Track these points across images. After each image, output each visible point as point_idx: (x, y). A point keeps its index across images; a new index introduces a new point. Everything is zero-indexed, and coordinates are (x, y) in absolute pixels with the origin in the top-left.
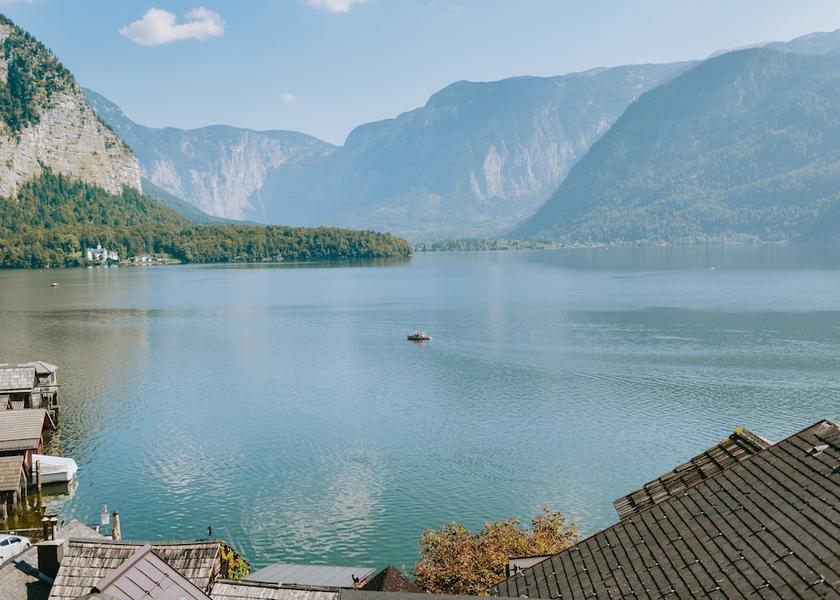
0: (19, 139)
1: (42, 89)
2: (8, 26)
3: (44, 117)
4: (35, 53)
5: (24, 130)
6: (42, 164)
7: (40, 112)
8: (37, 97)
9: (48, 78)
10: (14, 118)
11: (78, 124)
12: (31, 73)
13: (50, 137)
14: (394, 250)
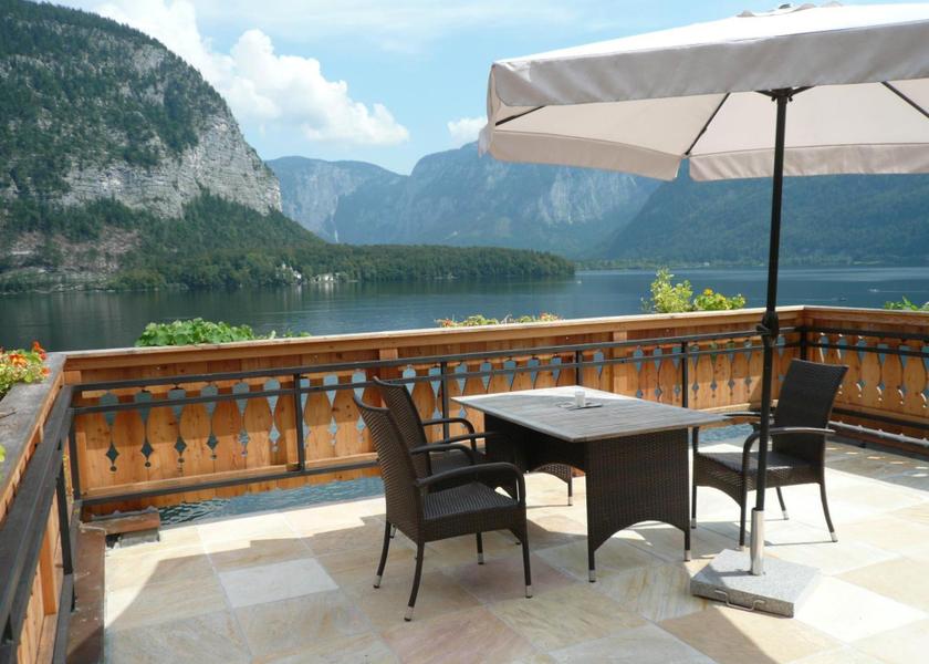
0: (180, 161)
1: (197, 111)
2: (161, 50)
3: (202, 140)
4: (189, 76)
5: (185, 152)
6: (200, 186)
7: (198, 134)
8: (195, 120)
9: (202, 101)
10: (175, 141)
11: (230, 146)
12: (186, 96)
13: (206, 158)
14: (560, 269)
